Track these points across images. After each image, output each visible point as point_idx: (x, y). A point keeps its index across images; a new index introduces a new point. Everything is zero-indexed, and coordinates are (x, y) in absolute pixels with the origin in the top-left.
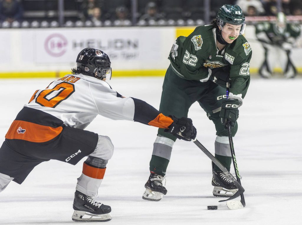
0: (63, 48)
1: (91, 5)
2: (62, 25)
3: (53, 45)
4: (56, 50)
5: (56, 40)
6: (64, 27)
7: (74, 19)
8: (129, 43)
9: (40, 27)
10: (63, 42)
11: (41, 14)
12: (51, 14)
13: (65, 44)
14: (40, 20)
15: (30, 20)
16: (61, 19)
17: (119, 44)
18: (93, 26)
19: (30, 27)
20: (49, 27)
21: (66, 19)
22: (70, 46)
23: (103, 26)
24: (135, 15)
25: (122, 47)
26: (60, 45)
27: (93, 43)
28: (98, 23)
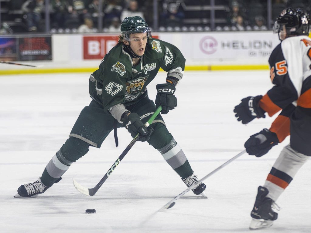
0: (214, 48)
1: (236, 14)
2: (213, 29)
3: (206, 45)
4: (209, 49)
5: (209, 41)
6: (215, 31)
7: (222, 25)
8: (265, 43)
9: (196, 31)
10: (214, 43)
11: (197, 21)
12: (205, 21)
13: (216, 44)
14: (196, 25)
15: (188, 25)
16: (213, 25)
17: (257, 45)
18: (238, 30)
19: (189, 31)
20: (204, 31)
21: (217, 25)
22: (219, 46)
23: (245, 30)
24: (270, 21)
25: (260, 47)
26: (211, 45)
27: (237, 43)
28: (241, 28)
